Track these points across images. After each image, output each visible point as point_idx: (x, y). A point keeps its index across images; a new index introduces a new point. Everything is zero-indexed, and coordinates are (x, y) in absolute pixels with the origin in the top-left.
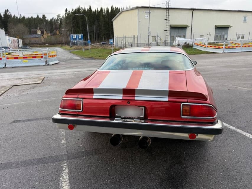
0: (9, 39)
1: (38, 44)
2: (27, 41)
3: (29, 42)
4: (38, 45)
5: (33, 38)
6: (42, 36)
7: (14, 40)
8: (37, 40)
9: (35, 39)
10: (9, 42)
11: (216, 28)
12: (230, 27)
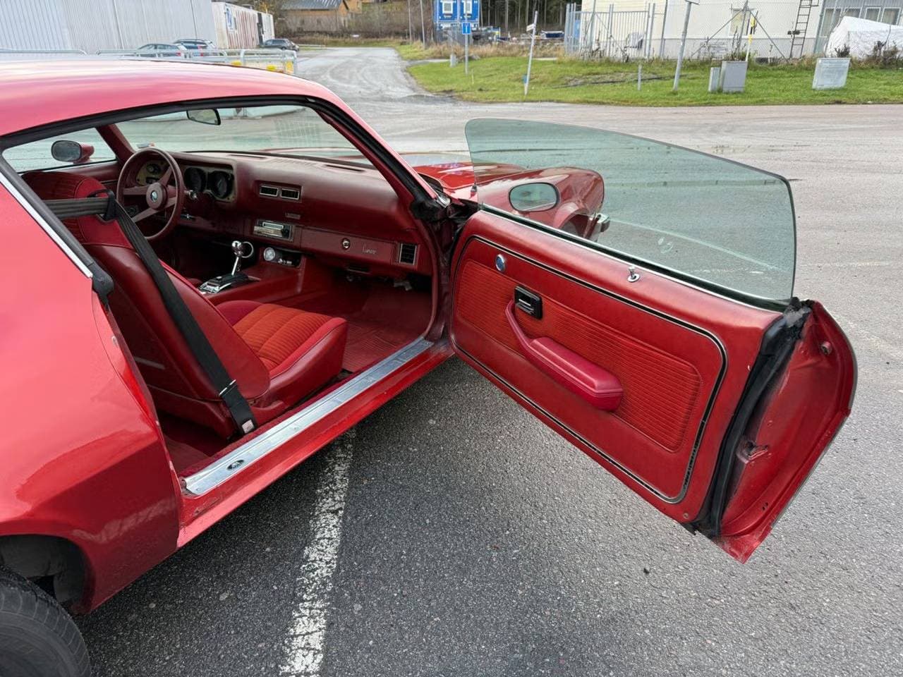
0: (227, 13)
1: (326, 33)
2: (293, 23)
3: (298, 25)
4: (328, 38)
5: (312, 10)
6: (342, 4)
7: (244, 18)
8: (323, 16)
9: (318, 13)
10: (229, 24)
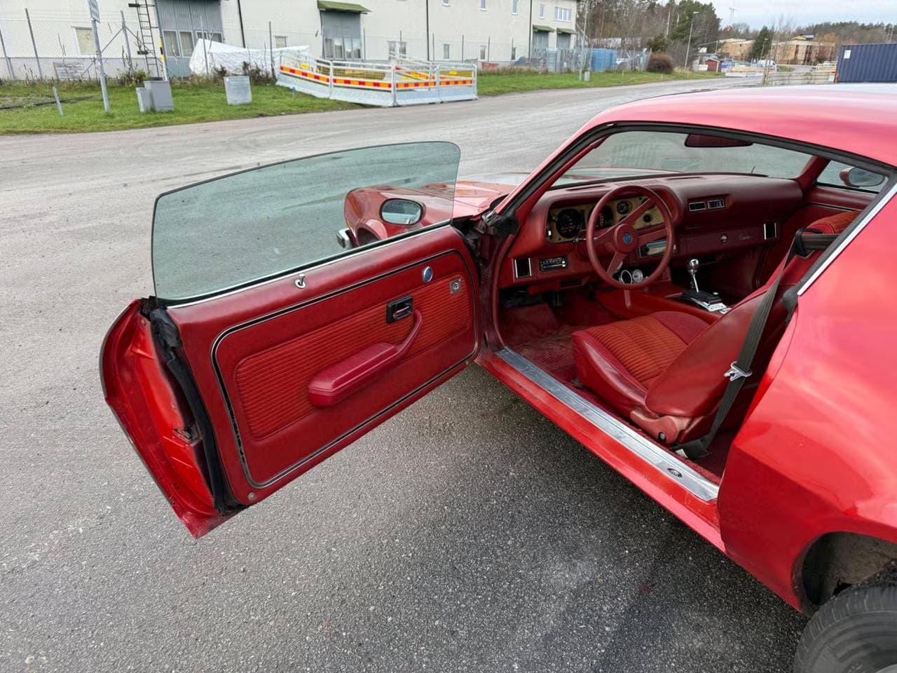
11: (321, 12)
12: (365, 11)
